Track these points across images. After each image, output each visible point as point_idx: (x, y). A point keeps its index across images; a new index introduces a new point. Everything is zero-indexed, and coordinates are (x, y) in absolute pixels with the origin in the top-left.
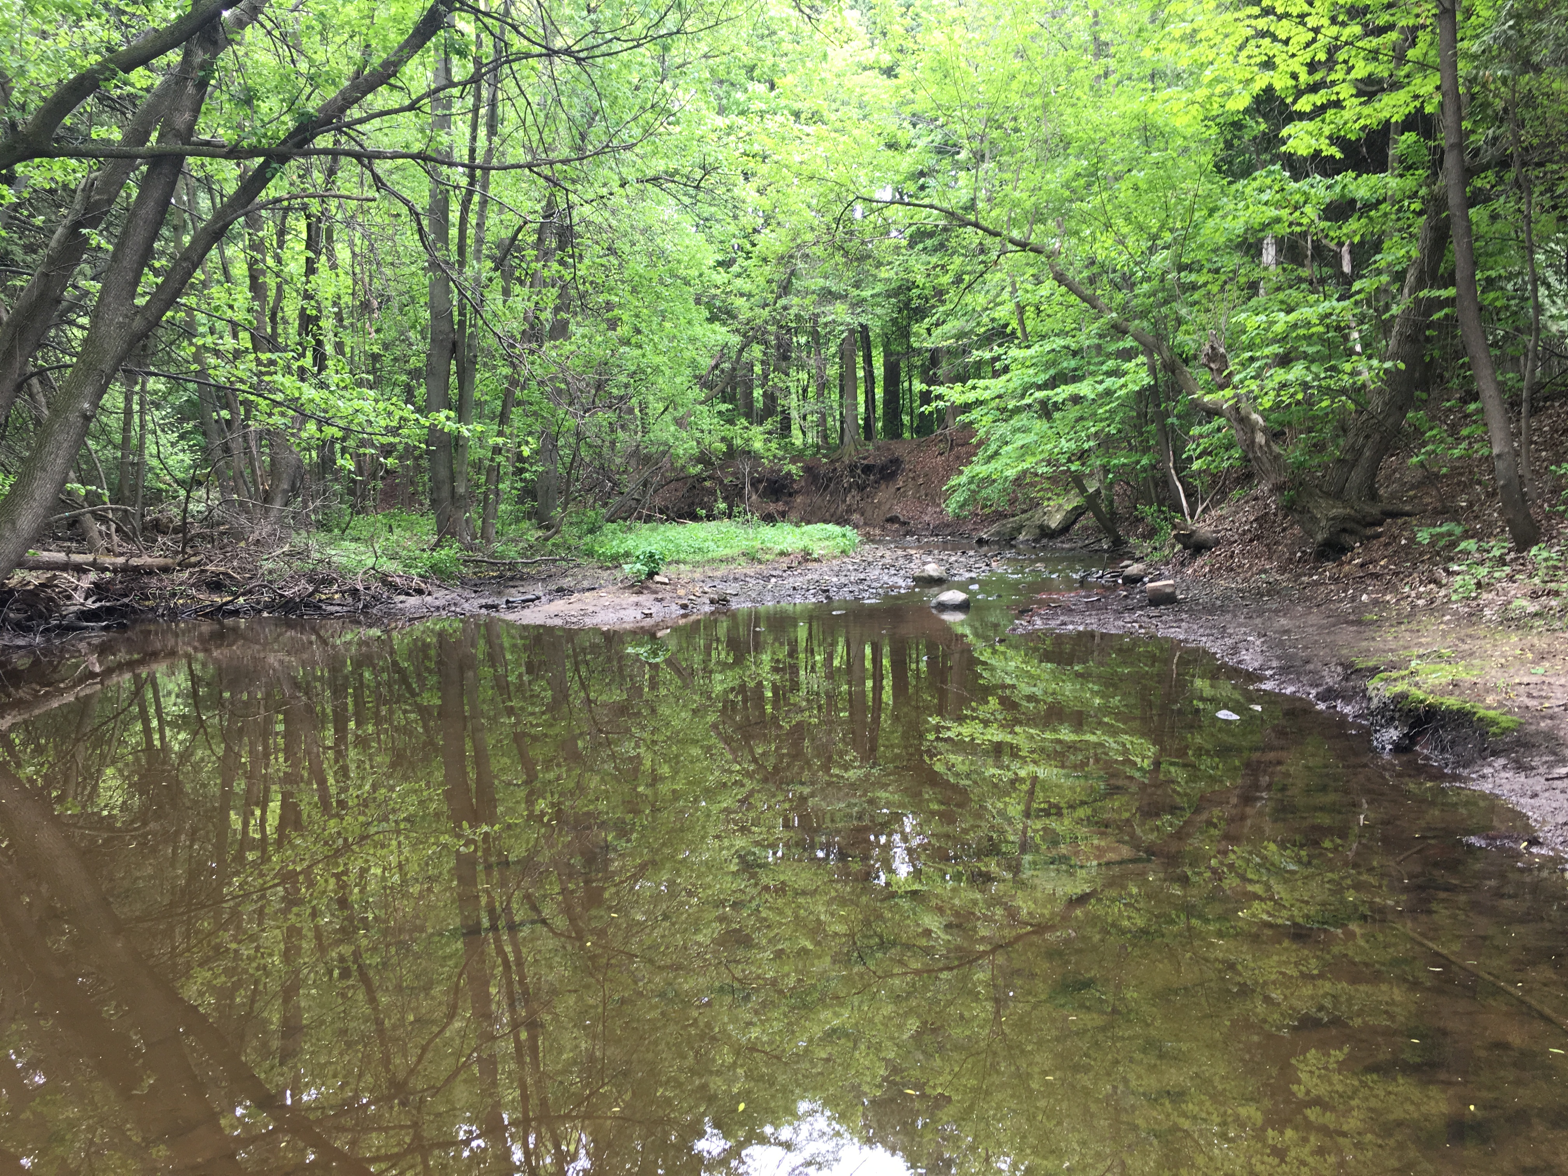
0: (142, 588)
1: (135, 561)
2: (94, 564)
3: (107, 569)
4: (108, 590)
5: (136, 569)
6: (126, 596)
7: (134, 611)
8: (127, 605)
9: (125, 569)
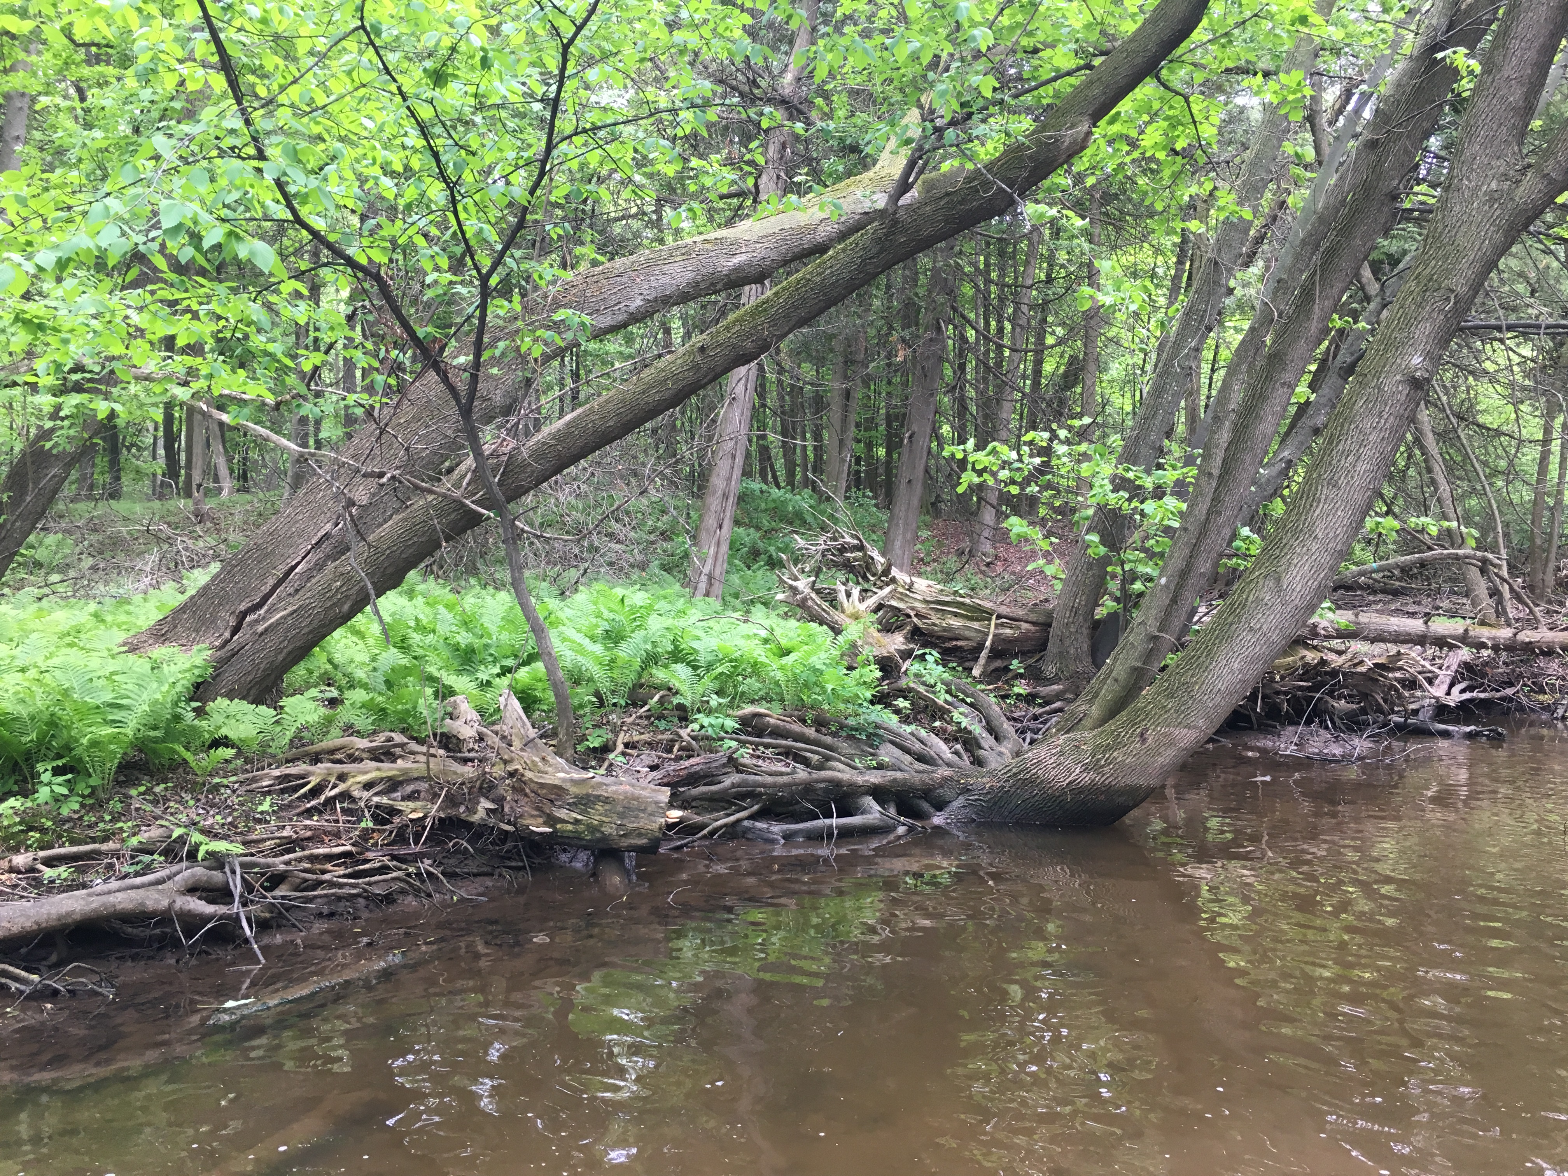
0: (1536, 676)
1: (1526, 636)
2: (1465, 639)
3: (1483, 646)
4: (1484, 675)
5: (1528, 647)
6: (1511, 684)
7: (1521, 708)
8: (1510, 699)
9: (1511, 647)
